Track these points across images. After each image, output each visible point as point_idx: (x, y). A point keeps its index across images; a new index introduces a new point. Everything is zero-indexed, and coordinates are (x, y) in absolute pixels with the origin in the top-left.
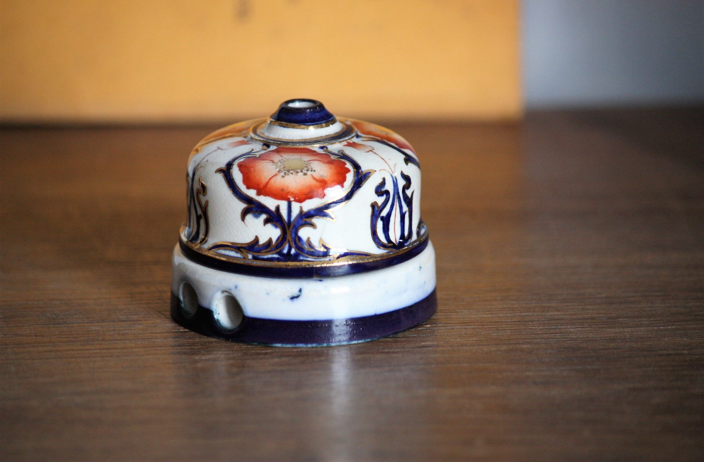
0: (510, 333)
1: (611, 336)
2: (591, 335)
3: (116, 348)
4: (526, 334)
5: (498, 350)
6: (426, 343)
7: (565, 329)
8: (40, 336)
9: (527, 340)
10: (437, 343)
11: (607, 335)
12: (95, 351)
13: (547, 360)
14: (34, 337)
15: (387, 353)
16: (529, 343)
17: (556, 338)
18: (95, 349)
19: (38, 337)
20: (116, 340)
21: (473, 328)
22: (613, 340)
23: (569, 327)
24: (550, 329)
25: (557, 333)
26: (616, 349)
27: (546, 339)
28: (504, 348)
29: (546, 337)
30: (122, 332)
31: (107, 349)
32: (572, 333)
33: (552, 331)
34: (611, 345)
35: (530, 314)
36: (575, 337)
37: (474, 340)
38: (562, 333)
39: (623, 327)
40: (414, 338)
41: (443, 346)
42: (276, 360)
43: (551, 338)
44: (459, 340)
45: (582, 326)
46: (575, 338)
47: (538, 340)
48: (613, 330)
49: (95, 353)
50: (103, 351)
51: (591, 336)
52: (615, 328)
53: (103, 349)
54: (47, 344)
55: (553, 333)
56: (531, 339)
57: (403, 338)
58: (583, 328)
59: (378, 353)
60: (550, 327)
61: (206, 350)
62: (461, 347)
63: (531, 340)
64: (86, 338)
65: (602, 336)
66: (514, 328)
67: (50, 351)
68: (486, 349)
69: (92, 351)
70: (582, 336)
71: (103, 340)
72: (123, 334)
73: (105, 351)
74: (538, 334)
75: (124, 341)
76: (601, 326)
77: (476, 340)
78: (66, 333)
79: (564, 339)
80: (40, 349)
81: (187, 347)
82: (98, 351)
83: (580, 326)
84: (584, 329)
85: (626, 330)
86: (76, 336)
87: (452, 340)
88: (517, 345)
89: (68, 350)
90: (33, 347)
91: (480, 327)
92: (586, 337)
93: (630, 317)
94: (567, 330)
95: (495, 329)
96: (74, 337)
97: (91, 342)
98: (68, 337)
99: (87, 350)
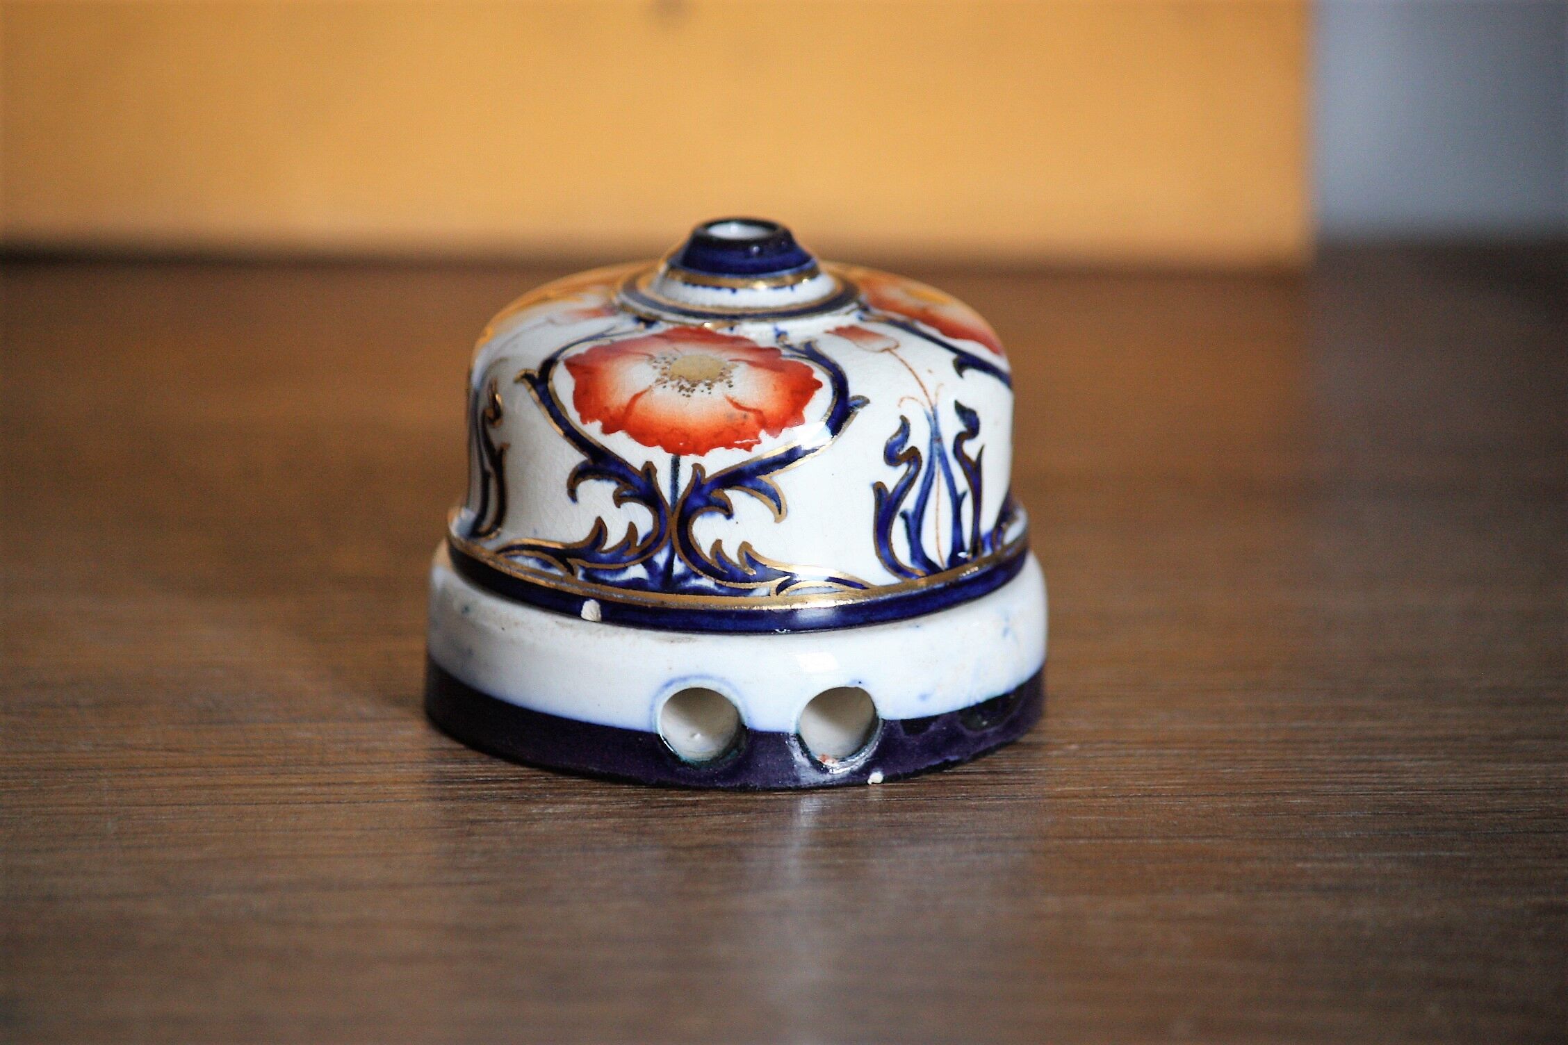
0: (1262, 768)
1: (1498, 781)
2: (1452, 778)
3: (351, 783)
4: (1301, 772)
5: (1233, 810)
6: (1067, 788)
7: (1390, 761)
8: (177, 750)
9: (1304, 787)
10: (1091, 788)
11: (1488, 779)
12: (302, 789)
13: (1347, 835)
14: (164, 754)
15: (977, 808)
16: (1305, 793)
17: (1369, 784)
18: (302, 785)
19: (171, 754)
20: (351, 763)
21: (1178, 755)
22: (1502, 791)
23: (1400, 756)
24: (1358, 761)
25: (1372, 772)
26: (1509, 812)
27: (1346, 784)
28: (1248, 803)
29: (1348, 780)
30: (365, 745)
31: (329, 784)
32: (1407, 773)
33: (1362, 766)
34: (1500, 802)
35: (1313, 724)
36: (1414, 781)
37: (1177, 784)
38: (1386, 772)
39: (1527, 761)
40: (1040, 775)
41: (1107, 797)
42: (718, 820)
43: (1357, 784)
44: (1142, 783)
45: (1431, 756)
46: (1413, 783)
47: (1329, 787)
48: (1504, 768)
49: (301, 794)
50: (318, 790)
51: (1451, 780)
52: (1508, 761)
53: (320, 784)
54: (192, 770)
55: (1362, 772)
56: (1313, 783)
57: (1014, 775)
58: (1433, 760)
59: (955, 809)
60: (1355, 757)
61: (556, 791)
62: (1146, 799)
63: (1310, 787)
64: (282, 758)
65: (1477, 779)
66: (1272, 758)
67: (199, 787)
68: (1204, 805)
69: (294, 790)
70: (1431, 780)
71: (321, 764)
72: (366, 751)
73: (325, 789)
74: (1327, 773)
75: (369, 767)
76: (1475, 757)
77: (1182, 784)
78: (237, 745)
79: (1390, 787)
80: (176, 781)
81: (512, 785)
82: (309, 789)
83: (1426, 756)
84: (1435, 764)
85: (1534, 766)
86: (259, 751)
87: (1128, 782)
88: (1279, 799)
89: (239, 786)
90: (161, 775)
91: (1194, 752)
92: (1440, 783)
93: (1545, 738)
94: (1396, 764)
95: (1227, 758)
96: (254, 755)
97: (294, 768)
98: (239, 756)
99: (283, 785)
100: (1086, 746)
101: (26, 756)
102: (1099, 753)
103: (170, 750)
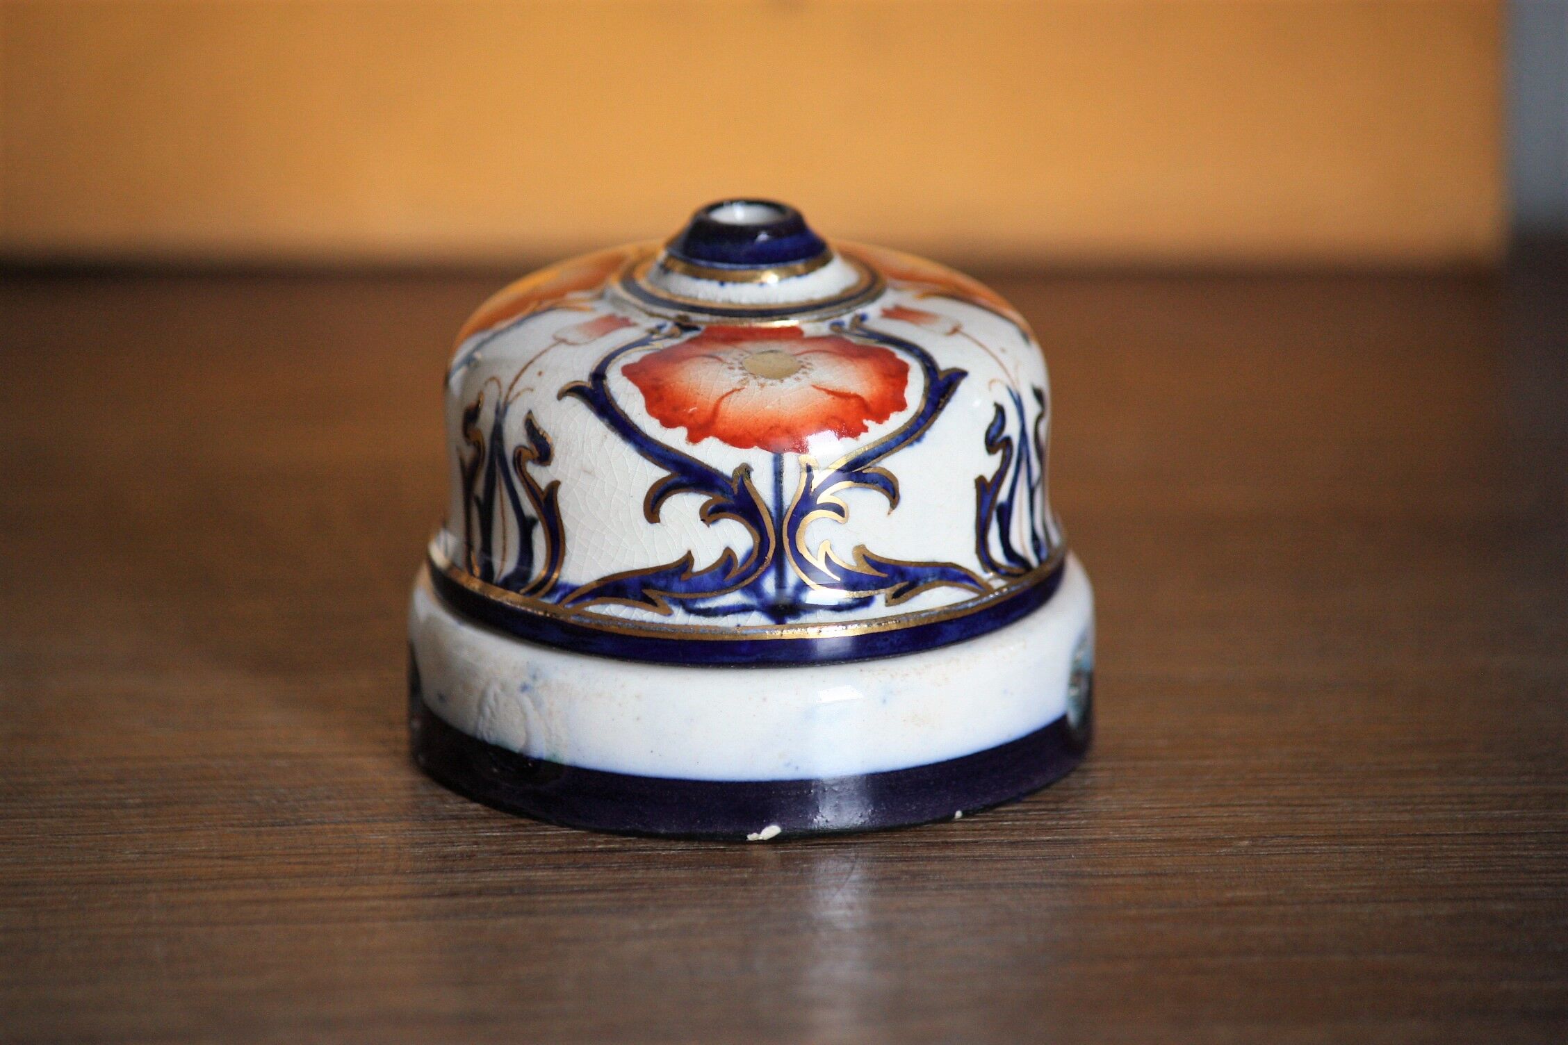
0: (1461, 867)
4: (1504, 872)
5: (1428, 917)
8: (235, 858)
9: (1507, 890)
12: (375, 903)
13: (1559, 947)
14: (220, 862)
16: (1511, 898)
18: (375, 898)
19: (230, 863)
21: (1363, 853)
27: (1557, 885)
28: (1444, 910)
29: (1558, 881)
35: (1517, 813)
37: (1364, 887)
41: (1283, 903)
44: (1324, 886)
47: (1536, 889)
49: (373, 909)
50: (393, 904)
54: (252, 882)
56: (1518, 885)
62: (1329, 906)
63: (1515, 890)
64: (353, 865)
66: (1471, 854)
67: (258, 902)
68: (1395, 912)
69: (365, 904)
74: (1535, 872)
77: (1369, 888)
78: (302, 851)
80: (233, 895)
82: (383, 903)
86: (327, 859)
87: (1307, 886)
88: (1479, 904)
89: (303, 900)
90: (215, 888)
91: (1381, 849)
95: (1421, 855)
96: (322, 863)
97: (366, 878)
98: (305, 863)
99: (353, 898)
100: (1260, 842)
101: (65, 867)
102: (1274, 851)
103: (228, 858)
